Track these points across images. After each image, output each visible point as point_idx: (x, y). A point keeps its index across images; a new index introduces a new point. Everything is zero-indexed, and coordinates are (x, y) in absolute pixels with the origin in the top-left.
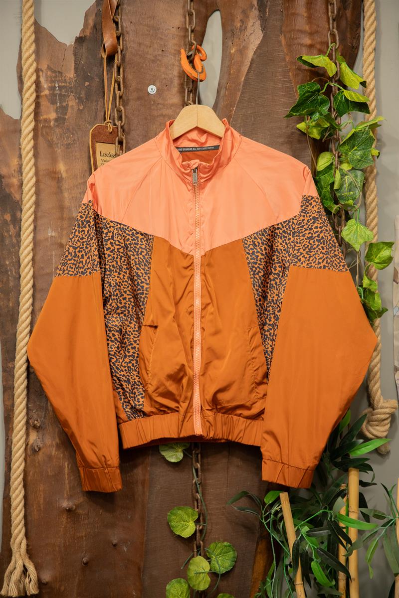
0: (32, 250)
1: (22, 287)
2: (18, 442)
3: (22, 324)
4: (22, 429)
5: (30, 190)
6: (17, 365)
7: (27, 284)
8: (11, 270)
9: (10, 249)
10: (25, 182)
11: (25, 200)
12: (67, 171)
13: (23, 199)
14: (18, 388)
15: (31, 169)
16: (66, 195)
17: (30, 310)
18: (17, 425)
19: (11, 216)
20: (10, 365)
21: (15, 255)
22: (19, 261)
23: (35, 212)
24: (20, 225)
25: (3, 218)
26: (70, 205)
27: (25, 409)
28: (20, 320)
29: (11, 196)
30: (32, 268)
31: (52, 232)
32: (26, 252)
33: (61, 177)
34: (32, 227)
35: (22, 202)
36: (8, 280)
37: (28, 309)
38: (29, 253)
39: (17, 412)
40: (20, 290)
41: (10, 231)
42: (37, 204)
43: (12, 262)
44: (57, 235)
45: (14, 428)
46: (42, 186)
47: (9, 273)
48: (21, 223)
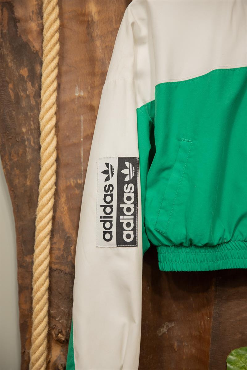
0: (56, 113)
1: (42, 161)
2: (37, 360)
3: (43, 208)
4: (43, 343)
5: (53, 36)
6: (37, 262)
7: (50, 157)
8: (28, 139)
9: (27, 113)
10: (46, 26)
11: (46, 49)
12: (99, 12)
13: (44, 48)
14: (38, 291)
15: (54, 9)
16: (98, 43)
17: (53, 190)
18: (36, 339)
19: (29, 71)
20: (28, 259)
21: (33, 121)
22: (39, 128)
23: (59, 66)
24: (41, 81)
25: (19, 73)
26: (103, 56)
27: (47, 318)
28: (40, 203)
29: (29, 45)
30: (55, 137)
31: (80, 91)
32: (48, 116)
33: (92, 20)
34: (55, 84)
35: (42, 52)
36: (25, 152)
37: (50, 189)
38: (52, 118)
39: (36, 322)
40: (40, 165)
41: (27, 90)
42: (61, 54)
43: (31, 129)
44: (86, 95)
45: (32, 341)
46: (67, 32)
47: (26, 143)
48: (41, 78)
